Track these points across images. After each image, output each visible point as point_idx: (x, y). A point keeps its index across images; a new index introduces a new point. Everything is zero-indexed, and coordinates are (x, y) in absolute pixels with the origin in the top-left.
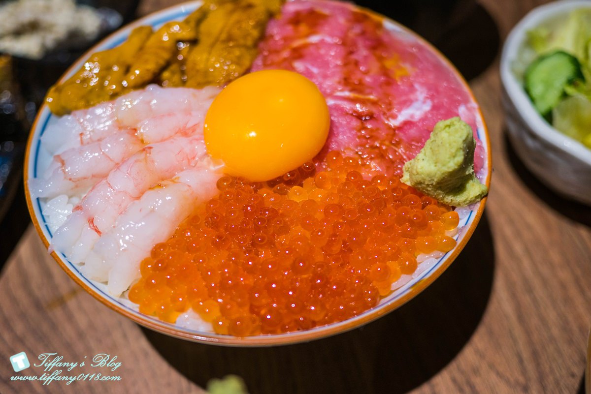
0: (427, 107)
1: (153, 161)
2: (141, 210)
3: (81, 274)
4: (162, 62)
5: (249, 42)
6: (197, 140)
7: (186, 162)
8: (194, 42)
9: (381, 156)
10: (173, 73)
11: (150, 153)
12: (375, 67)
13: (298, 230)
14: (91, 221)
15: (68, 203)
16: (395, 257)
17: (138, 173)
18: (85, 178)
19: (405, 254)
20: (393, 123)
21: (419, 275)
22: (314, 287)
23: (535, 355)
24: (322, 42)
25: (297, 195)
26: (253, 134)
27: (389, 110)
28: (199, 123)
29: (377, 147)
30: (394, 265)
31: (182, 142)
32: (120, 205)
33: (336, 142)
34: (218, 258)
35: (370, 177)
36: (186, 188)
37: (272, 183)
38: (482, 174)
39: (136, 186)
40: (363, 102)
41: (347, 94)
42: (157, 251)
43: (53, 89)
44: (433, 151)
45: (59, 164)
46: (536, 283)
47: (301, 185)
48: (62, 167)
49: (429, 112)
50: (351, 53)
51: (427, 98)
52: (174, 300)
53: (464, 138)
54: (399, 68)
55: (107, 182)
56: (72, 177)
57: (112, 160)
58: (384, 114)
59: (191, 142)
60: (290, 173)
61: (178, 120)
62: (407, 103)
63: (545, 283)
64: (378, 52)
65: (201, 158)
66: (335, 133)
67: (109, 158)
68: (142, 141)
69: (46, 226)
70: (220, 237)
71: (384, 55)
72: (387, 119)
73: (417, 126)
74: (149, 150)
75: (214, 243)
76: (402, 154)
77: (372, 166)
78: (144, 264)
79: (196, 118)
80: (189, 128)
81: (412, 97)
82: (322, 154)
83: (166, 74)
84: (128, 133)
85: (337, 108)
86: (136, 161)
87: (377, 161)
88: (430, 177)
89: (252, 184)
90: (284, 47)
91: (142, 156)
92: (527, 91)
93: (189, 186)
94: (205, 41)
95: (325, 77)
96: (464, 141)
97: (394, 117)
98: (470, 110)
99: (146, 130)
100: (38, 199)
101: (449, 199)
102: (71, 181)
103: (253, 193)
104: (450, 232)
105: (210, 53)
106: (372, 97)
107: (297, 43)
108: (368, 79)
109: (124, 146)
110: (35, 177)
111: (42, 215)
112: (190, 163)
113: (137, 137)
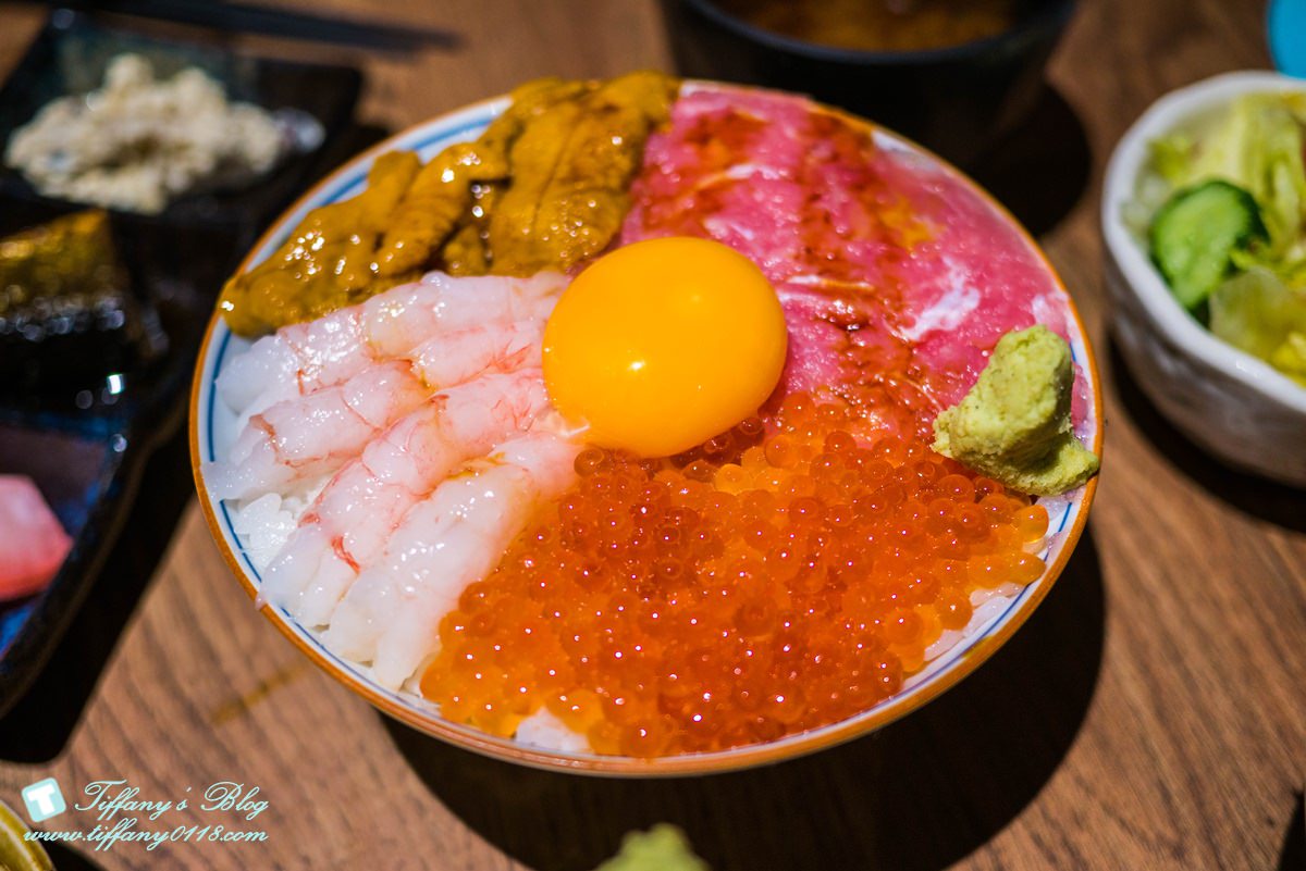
0: (971, 302)
1: (450, 423)
2: (437, 520)
3: (323, 648)
4: (446, 225)
5: (614, 182)
6: (529, 378)
7: (510, 421)
8: (503, 184)
9: (889, 400)
10: (466, 245)
11: (445, 408)
12: (864, 227)
13: (738, 549)
14: (338, 543)
15: (281, 509)
16: (929, 596)
17: (424, 447)
18: (315, 459)
19: (948, 591)
20: (909, 335)
21: (976, 630)
22: (780, 658)
23: (1194, 785)
24: (757, 176)
25: (730, 481)
26: (637, 366)
27: (899, 309)
28: (530, 345)
29: (878, 384)
30: (929, 613)
31: (501, 384)
32: (392, 510)
33: (799, 375)
34: (589, 610)
35: (867, 443)
36: (520, 474)
37: (681, 460)
38: (1085, 431)
39: (420, 473)
40: (847, 296)
41: (813, 279)
42: (471, 598)
43: (230, 284)
44: (995, 391)
45: (263, 433)
46: (1188, 641)
47: (738, 462)
48: (270, 439)
49: (975, 311)
50: (815, 198)
51: (968, 283)
52: (511, 691)
53: (1056, 364)
54: (912, 226)
55: (364, 466)
56: (291, 459)
57: (366, 423)
58: (889, 318)
59: (518, 383)
60: (716, 438)
61: (491, 341)
62: (931, 295)
63: (1205, 641)
64: (868, 196)
65: (541, 414)
66: (797, 357)
67: (363, 419)
68: (424, 384)
69: (244, 555)
70: (591, 568)
71: (881, 201)
72: (896, 327)
73: (953, 340)
74: (441, 403)
75: (580, 579)
76: (929, 396)
77: (873, 421)
79: (524, 336)
80: (513, 356)
81: (940, 282)
82: (775, 400)
83: (453, 249)
84: (397, 369)
85: (795, 309)
86: (419, 424)
87: (882, 410)
88: (991, 441)
89: (642, 462)
90: (683, 188)
91: (429, 414)
92: (1156, 262)
93: (526, 470)
94: (526, 182)
95: (769, 247)
96: (1057, 370)
97: (909, 324)
98: (1053, 304)
99: (432, 362)
100: (222, 503)
101: (1026, 482)
102: (288, 467)
103: (647, 480)
104: (1032, 546)
105: (538, 206)
106: (863, 285)
107: (706, 182)
108: (852, 250)
109: (390, 394)
110: (212, 458)
111: (235, 536)
112: (519, 422)
113: (413, 376)
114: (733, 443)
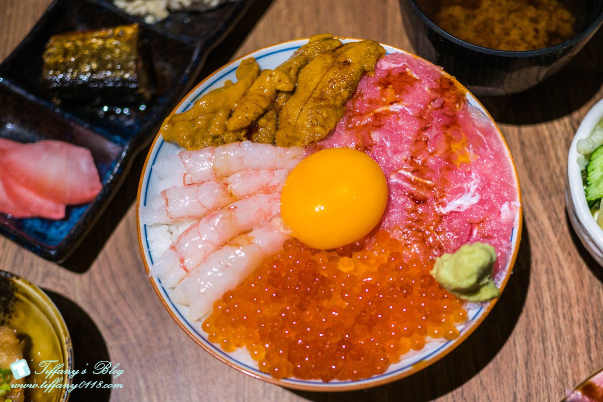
0: (475, 201)
1: (236, 218)
4: (261, 111)
5: (338, 103)
6: (275, 199)
7: (263, 218)
8: (292, 92)
9: (423, 240)
10: (268, 120)
11: (234, 213)
12: (442, 147)
13: (337, 300)
14: (182, 260)
17: (222, 229)
18: (182, 217)
19: (416, 335)
20: (444, 211)
24: (403, 112)
25: (345, 266)
27: (442, 197)
28: (280, 183)
29: (421, 231)
30: (405, 341)
31: (262, 201)
32: (206, 252)
33: (388, 220)
36: (257, 249)
39: (219, 238)
41: (409, 174)
42: (227, 297)
45: (164, 202)
47: (350, 256)
48: (166, 207)
49: (475, 205)
50: (425, 129)
51: (477, 190)
54: (463, 153)
55: (198, 230)
57: (205, 208)
58: (437, 200)
59: (270, 202)
60: (342, 247)
61: (264, 178)
62: (459, 193)
64: (449, 132)
66: (390, 211)
67: (203, 206)
68: (231, 195)
69: (149, 252)
71: (454, 137)
72: (438, 205)
73: (462, 216)
74: (233, 210)
75: (271, 297)
76: (441, 242)
77: (413, 248)
78: (216, 304)
79: (278, 178)
80: (271, 187)
81: (465, 185)
82: (376, 231)
83: (263, 122)
84: (220, 188)
85: (399, 186)
87: (421, 244)
89: (311, 249)
90: (369, 111)
91: (228, 214)
93: (260, 248)
94: (302, 94)
95: (396, 152)
97: (444, 205)
98: (511, 208)
99: (236, 186)
100: (145, 225)
101: (463, 297)
102: (171, 218)
103: (311, 256)
106: (429, 182)
107: (379, 110)
108: (432, 161)
109: (216, 198)
110: (145, 205)
111: (147, 241)
112: (266, 219)
113: (227, 191)
114: (349, 250)
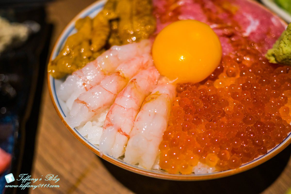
0: (257, 23)
1: (139, 87)
2: (150, 115)
4: (107, 33)
5: (148, 12)
6: (152, 70)
7: (152, 83)
8: (118, 20)
9: (248, 53)
10: (114, 39)
11: (136, 83)
12: (219, 10)
14: (120, 130)
17: (135, 95)
18: (100, 108)
20: (246, 35)
24: (186, 3)
25: (220, 84)
27: (240, 29)
28: (148, 60)
31: (146, 73)
32: (132, 117)
35: (249, 65)
37: (203, 82)
39: (136, 103)
41: (215, 26)
42: (166, 137)
43: (49, 65)
45: (81, 104)
47: (218, 79)
48: (85, 105)
49: (259, 25)
50: (204, 5)
52: (188, 159)
56: (94, 109)
59: (150, 72)
60: (212, 73)
61: (138, 62)
64: (217, 2)
65: (160, 79)
67: (111, 92)
68: (125, 77)
69: (88, 142)
70: (196, 117)
73: (257, 34)
74: (135, 81)
78: (161, 146)
79: (146, 58)
80: (145, 64)
83: (111, 41)
84: (116, 75)
86: (132, 89)
87: (249, 56)
90: (167, 11)
91: (133, 85)
93: (167, 94)
94: (124, 18)
97: (245, 31)
99: (125, 71)
100: (74, 128)
102: (93, 112)
107: (173, 7)
108: (220, 16)
109: (117, 83)
110: (65, 117)
111: (82, 137)
112: (155, 83)
113: (121, 76)
114: (217, 72)
